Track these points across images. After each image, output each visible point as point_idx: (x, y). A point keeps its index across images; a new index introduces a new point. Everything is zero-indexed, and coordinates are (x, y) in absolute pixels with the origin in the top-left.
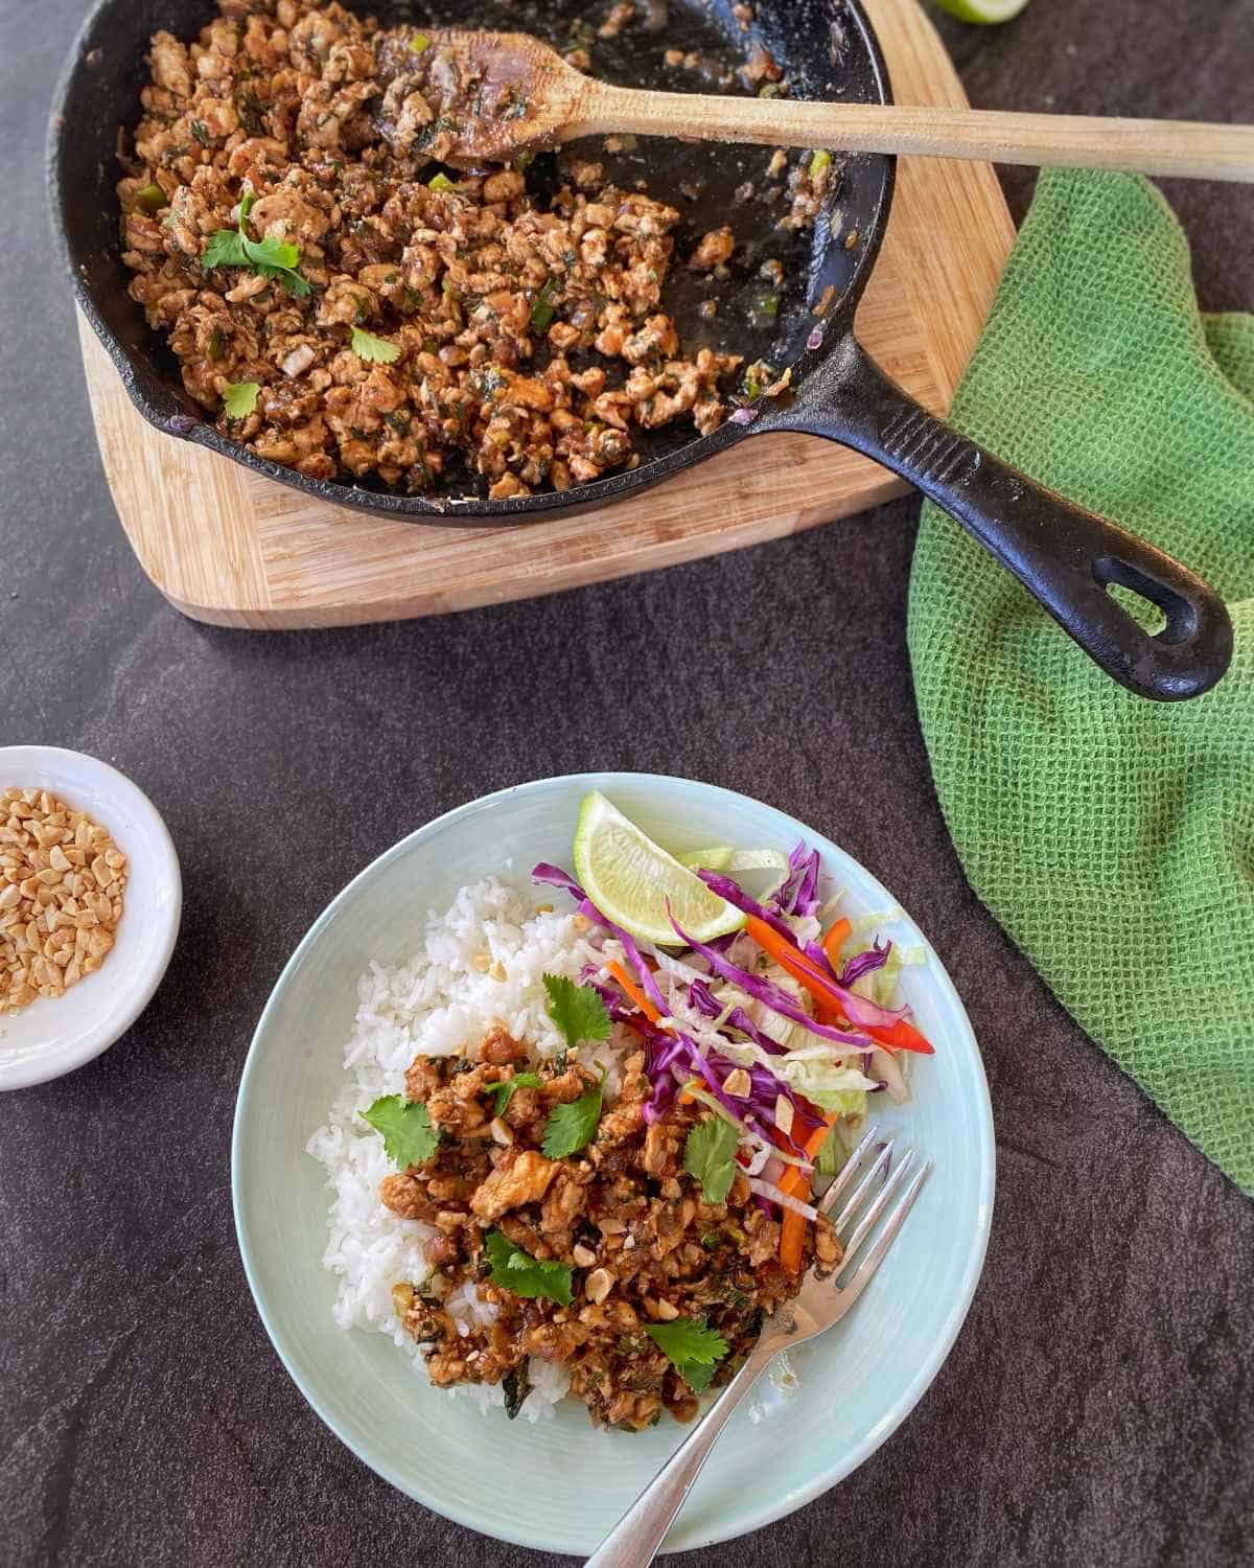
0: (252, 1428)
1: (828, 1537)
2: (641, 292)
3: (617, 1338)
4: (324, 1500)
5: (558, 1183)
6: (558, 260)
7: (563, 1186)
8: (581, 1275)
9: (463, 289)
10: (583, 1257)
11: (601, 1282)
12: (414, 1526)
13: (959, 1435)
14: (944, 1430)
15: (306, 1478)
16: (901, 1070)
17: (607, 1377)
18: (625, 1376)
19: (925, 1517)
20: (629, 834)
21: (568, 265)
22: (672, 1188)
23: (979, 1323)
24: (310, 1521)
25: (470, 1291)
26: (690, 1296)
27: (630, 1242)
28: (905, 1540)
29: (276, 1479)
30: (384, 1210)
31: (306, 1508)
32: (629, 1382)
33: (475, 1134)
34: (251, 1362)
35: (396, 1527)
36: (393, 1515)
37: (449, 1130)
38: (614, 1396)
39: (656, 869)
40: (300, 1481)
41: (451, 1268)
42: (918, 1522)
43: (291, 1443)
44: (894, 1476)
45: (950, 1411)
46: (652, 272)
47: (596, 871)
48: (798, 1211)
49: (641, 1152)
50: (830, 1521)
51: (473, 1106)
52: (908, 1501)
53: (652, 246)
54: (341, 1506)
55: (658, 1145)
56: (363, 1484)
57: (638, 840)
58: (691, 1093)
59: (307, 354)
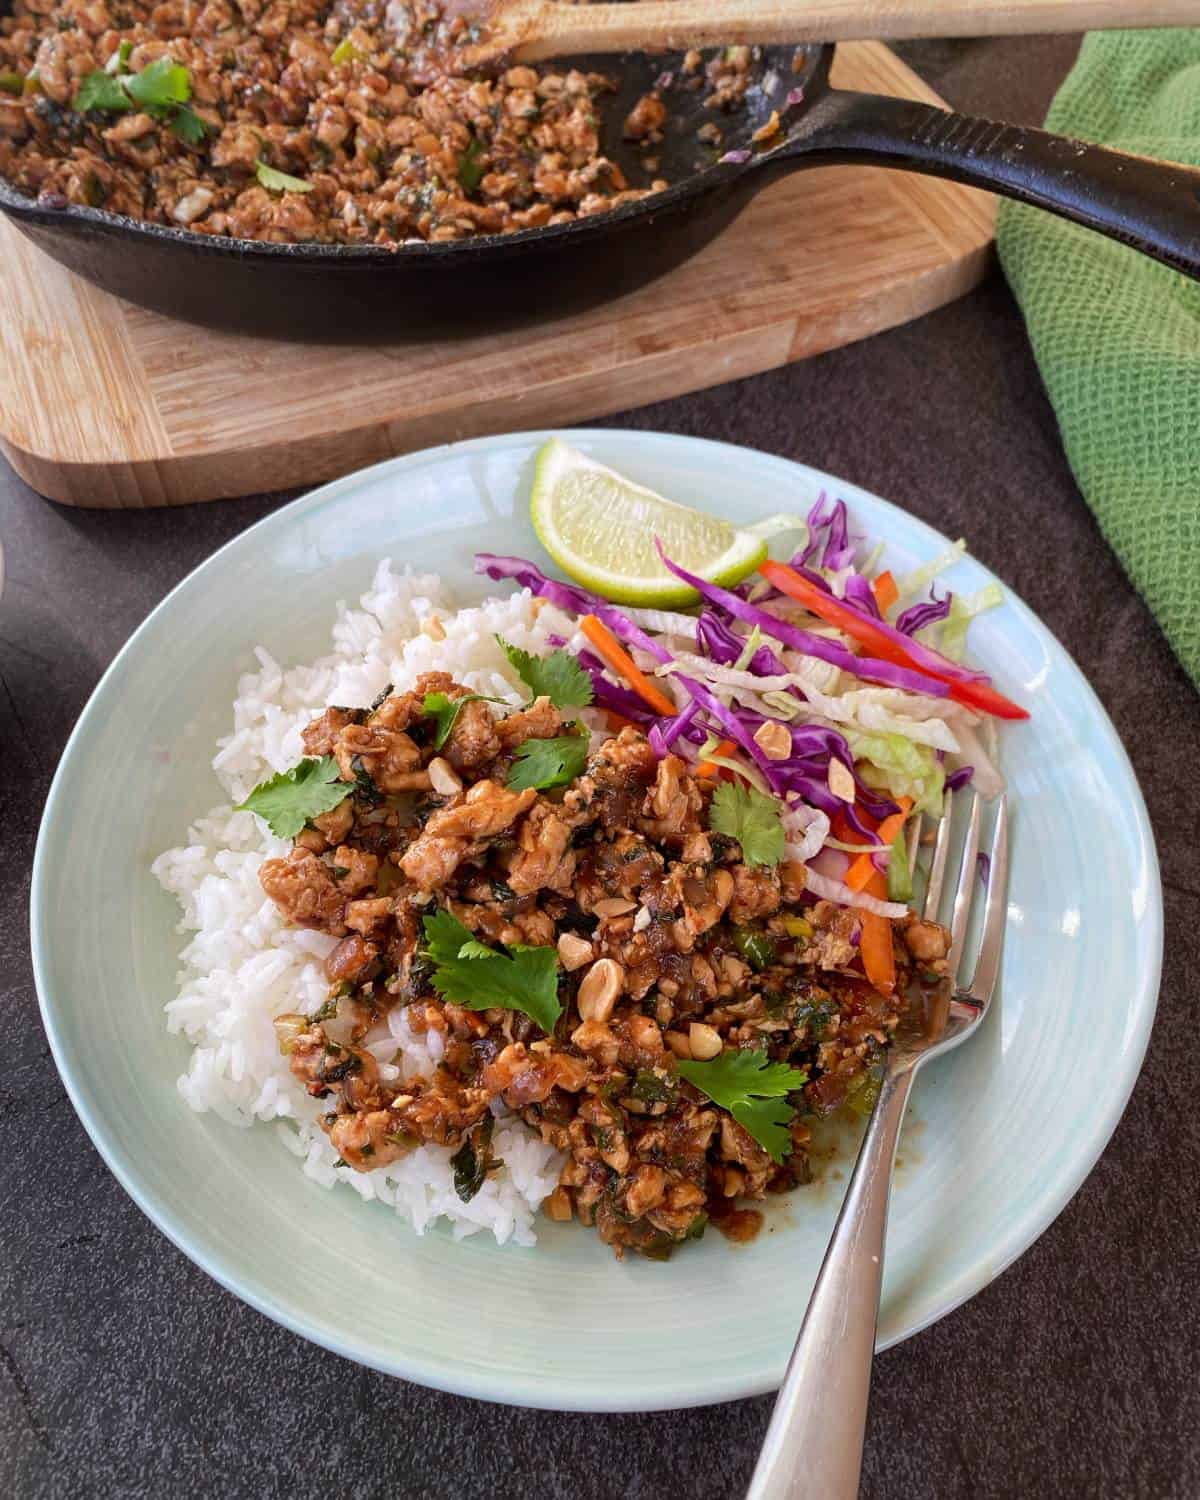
0: (31, 1333)
1: (991, 1443)
2: (578, 141)
3: (631, 1071)
4: (146, 1443)
5: (534, 814)
6: (483, 112)
7: (540, 820)
8: (571, 982)
9: (379, 143)
10: (574, 948)
11: (603, 982)
12: (301, 1476)
13: (1159, 1266)
14: (1137, 1260)
15: (117, 1409)
16: (987, 750)
17: (619, 1137)
18: (647, 1142)
19: (1137, 1395)
20: (601, 476)
21: (495, 118)
22: (699, 849)
23: (1152, 1105)
24: (119, 1482)
25: (399, 1022)
26: (738, 1022)
27: (643, 918)
28: (1112, 1436)
29: (66, 1415)
30: (269, 909)
31: (114, 1460)
32: (652, 1152)
33: (403, 782)
34: (42, 1230)
35: (271, 1481)
36: (264, 1460)
37: (368, 766)
38: (632, 1171)
39: (639, 511)
40: (107, 1415)
41: (368, 987)
42: (1128, 1405)
43: (95, 1352)
44: (1076, 1334)
45: (1138, 1232)
46: (589, 118)
47: (559, 529)
48: (878, 911)
49: (652, 791)
50: (988, 1416)
51: (402, 739)
52: (1107, 1373)
53: (583, 102)
54: (176, 1452)
55: (675, 781)
56: (216, 1411)
57: (612, 482)
58: (712, 760)
59: (203, 194)
